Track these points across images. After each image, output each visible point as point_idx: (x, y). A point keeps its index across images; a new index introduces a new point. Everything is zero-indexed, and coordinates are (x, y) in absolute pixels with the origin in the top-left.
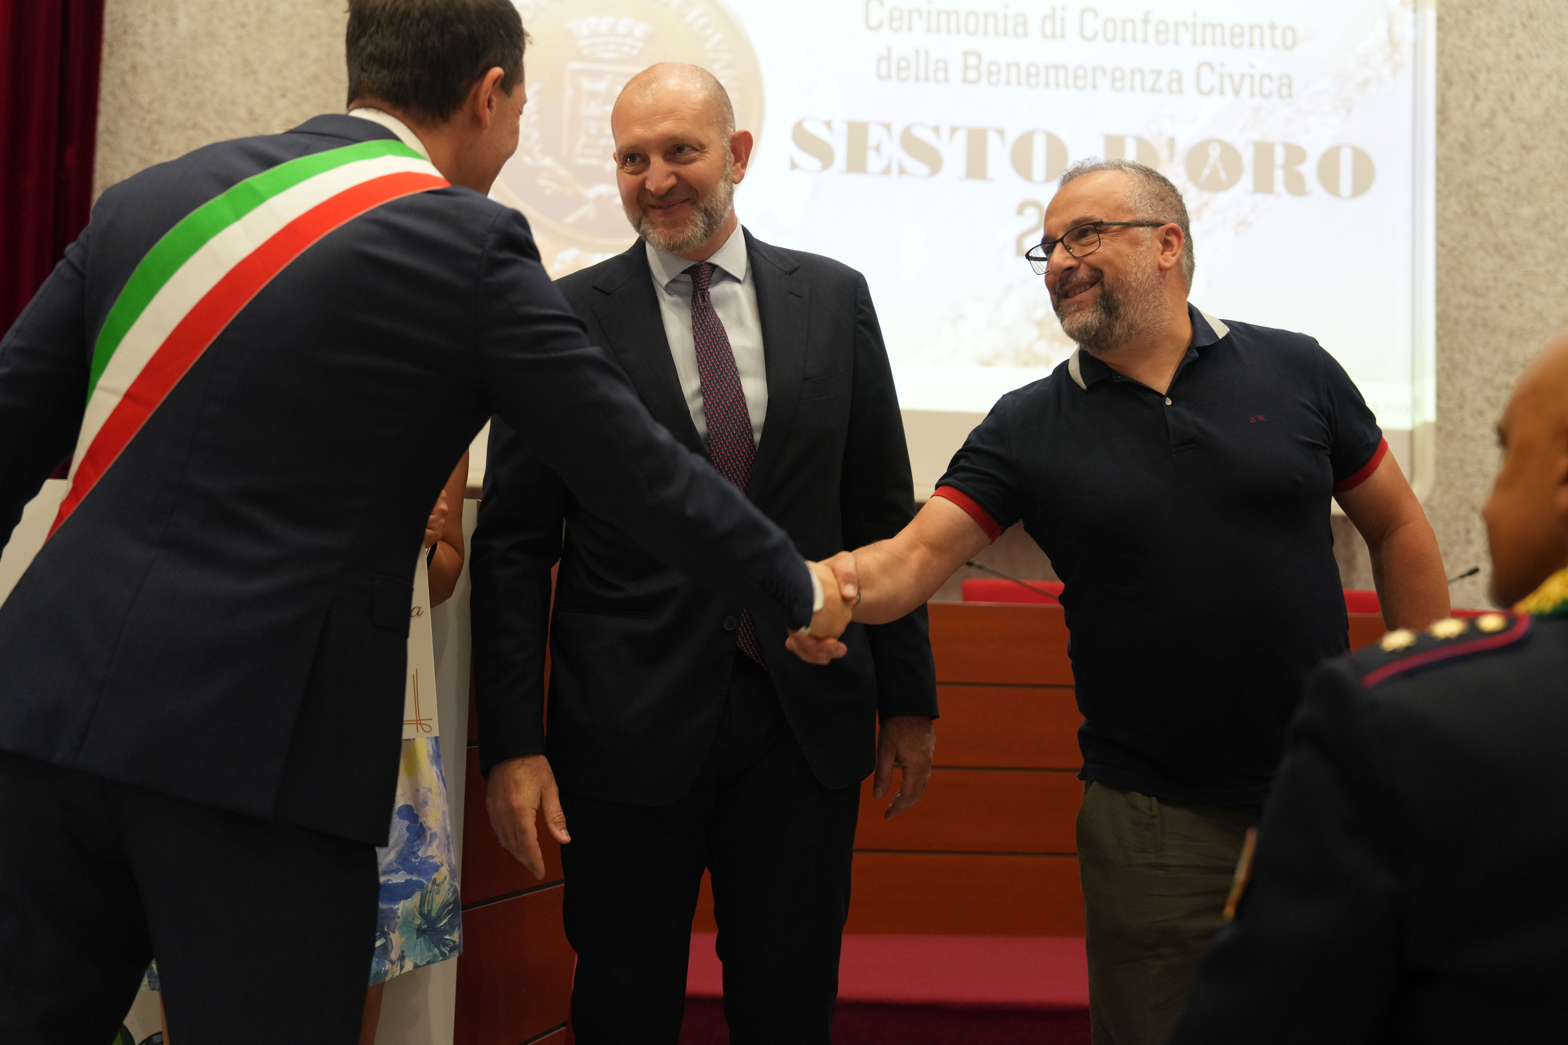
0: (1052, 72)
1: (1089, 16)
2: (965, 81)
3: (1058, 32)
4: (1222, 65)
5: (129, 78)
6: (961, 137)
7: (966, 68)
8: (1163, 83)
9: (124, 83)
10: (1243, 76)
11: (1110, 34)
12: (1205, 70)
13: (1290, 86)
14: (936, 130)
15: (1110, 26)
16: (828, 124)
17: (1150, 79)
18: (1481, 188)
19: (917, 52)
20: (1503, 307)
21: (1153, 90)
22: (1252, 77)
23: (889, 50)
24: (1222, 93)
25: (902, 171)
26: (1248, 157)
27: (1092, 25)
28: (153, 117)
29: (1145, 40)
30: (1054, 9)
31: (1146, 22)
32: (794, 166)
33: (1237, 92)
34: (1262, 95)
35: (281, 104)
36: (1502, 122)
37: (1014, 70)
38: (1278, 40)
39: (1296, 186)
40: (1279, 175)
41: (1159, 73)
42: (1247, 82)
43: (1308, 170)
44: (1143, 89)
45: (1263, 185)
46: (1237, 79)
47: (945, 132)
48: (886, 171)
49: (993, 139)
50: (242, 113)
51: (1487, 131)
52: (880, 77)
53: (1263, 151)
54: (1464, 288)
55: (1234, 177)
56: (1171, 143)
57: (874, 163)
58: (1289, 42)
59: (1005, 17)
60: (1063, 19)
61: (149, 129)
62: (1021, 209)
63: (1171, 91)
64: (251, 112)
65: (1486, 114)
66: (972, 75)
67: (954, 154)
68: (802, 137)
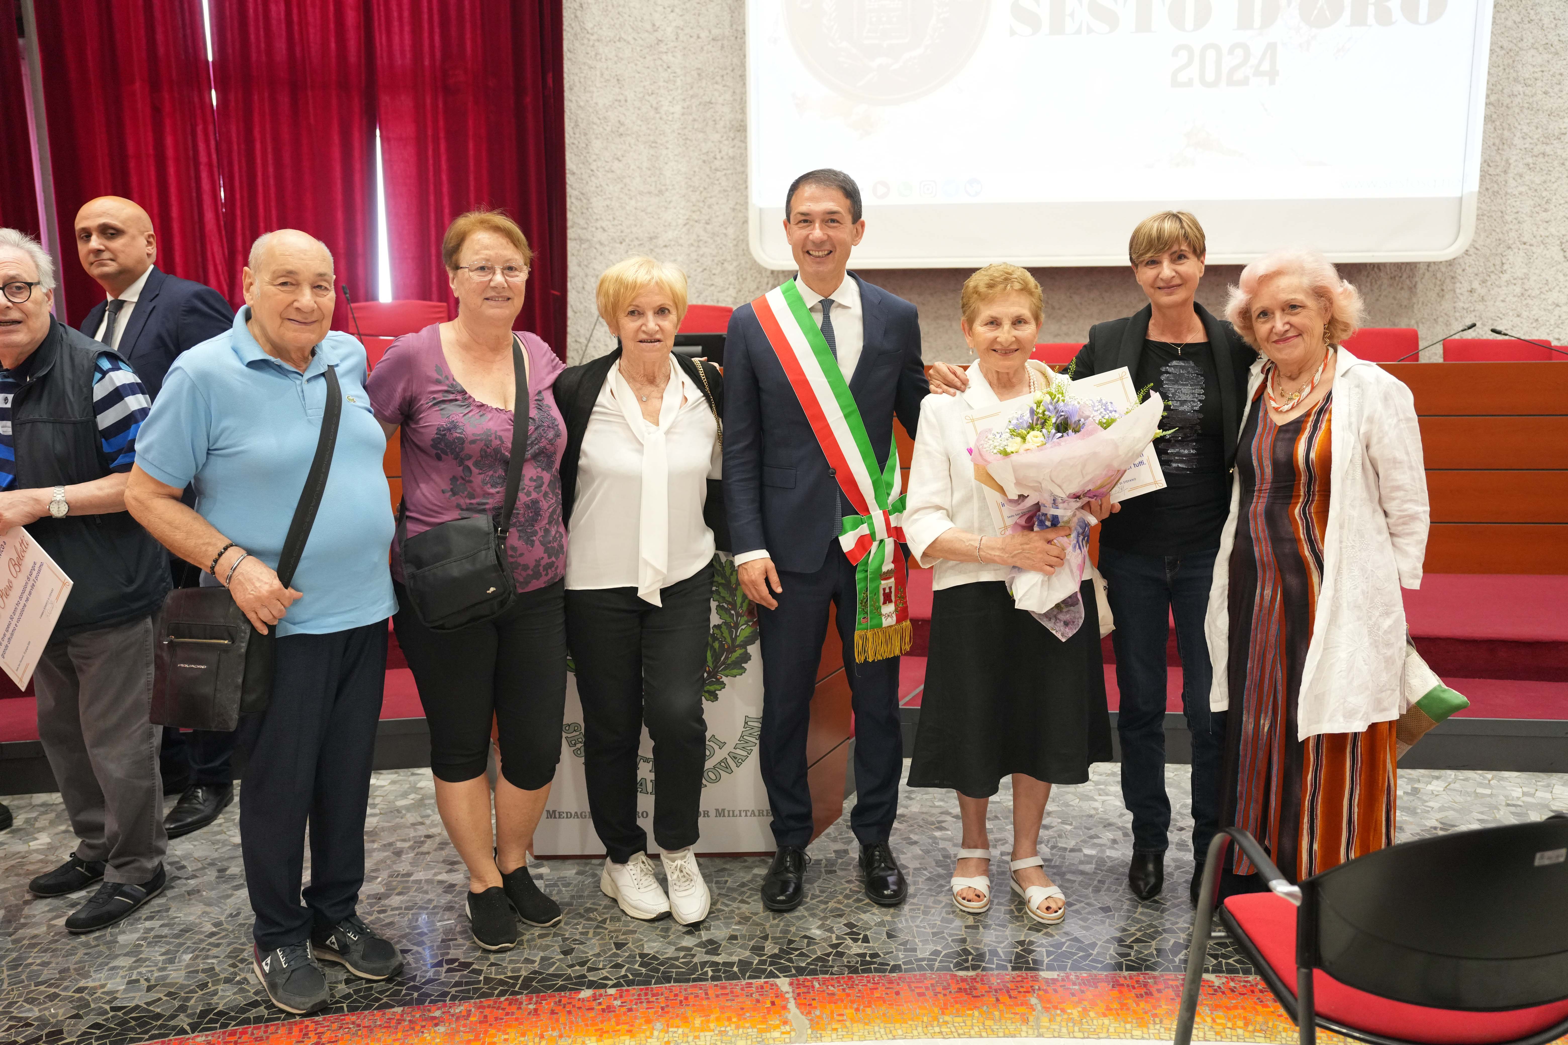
5: (579, 13)
9: (576, 17)
25: (1090, 30)
28: (595, 37)
32: (1013, 33)
35: (671, 16)
39: (1384, 18)
40: (1371, 10)
43: (1394, 4)
45: (1359, 19)
48: (1078, 31)
50: (649, 27)
55: (1337, 15)
57: (1070, 26)
61: (593, 46)
62: (1175, 53)
64: (654, 25)
67: (1127, 14)
68: (1018, 11)
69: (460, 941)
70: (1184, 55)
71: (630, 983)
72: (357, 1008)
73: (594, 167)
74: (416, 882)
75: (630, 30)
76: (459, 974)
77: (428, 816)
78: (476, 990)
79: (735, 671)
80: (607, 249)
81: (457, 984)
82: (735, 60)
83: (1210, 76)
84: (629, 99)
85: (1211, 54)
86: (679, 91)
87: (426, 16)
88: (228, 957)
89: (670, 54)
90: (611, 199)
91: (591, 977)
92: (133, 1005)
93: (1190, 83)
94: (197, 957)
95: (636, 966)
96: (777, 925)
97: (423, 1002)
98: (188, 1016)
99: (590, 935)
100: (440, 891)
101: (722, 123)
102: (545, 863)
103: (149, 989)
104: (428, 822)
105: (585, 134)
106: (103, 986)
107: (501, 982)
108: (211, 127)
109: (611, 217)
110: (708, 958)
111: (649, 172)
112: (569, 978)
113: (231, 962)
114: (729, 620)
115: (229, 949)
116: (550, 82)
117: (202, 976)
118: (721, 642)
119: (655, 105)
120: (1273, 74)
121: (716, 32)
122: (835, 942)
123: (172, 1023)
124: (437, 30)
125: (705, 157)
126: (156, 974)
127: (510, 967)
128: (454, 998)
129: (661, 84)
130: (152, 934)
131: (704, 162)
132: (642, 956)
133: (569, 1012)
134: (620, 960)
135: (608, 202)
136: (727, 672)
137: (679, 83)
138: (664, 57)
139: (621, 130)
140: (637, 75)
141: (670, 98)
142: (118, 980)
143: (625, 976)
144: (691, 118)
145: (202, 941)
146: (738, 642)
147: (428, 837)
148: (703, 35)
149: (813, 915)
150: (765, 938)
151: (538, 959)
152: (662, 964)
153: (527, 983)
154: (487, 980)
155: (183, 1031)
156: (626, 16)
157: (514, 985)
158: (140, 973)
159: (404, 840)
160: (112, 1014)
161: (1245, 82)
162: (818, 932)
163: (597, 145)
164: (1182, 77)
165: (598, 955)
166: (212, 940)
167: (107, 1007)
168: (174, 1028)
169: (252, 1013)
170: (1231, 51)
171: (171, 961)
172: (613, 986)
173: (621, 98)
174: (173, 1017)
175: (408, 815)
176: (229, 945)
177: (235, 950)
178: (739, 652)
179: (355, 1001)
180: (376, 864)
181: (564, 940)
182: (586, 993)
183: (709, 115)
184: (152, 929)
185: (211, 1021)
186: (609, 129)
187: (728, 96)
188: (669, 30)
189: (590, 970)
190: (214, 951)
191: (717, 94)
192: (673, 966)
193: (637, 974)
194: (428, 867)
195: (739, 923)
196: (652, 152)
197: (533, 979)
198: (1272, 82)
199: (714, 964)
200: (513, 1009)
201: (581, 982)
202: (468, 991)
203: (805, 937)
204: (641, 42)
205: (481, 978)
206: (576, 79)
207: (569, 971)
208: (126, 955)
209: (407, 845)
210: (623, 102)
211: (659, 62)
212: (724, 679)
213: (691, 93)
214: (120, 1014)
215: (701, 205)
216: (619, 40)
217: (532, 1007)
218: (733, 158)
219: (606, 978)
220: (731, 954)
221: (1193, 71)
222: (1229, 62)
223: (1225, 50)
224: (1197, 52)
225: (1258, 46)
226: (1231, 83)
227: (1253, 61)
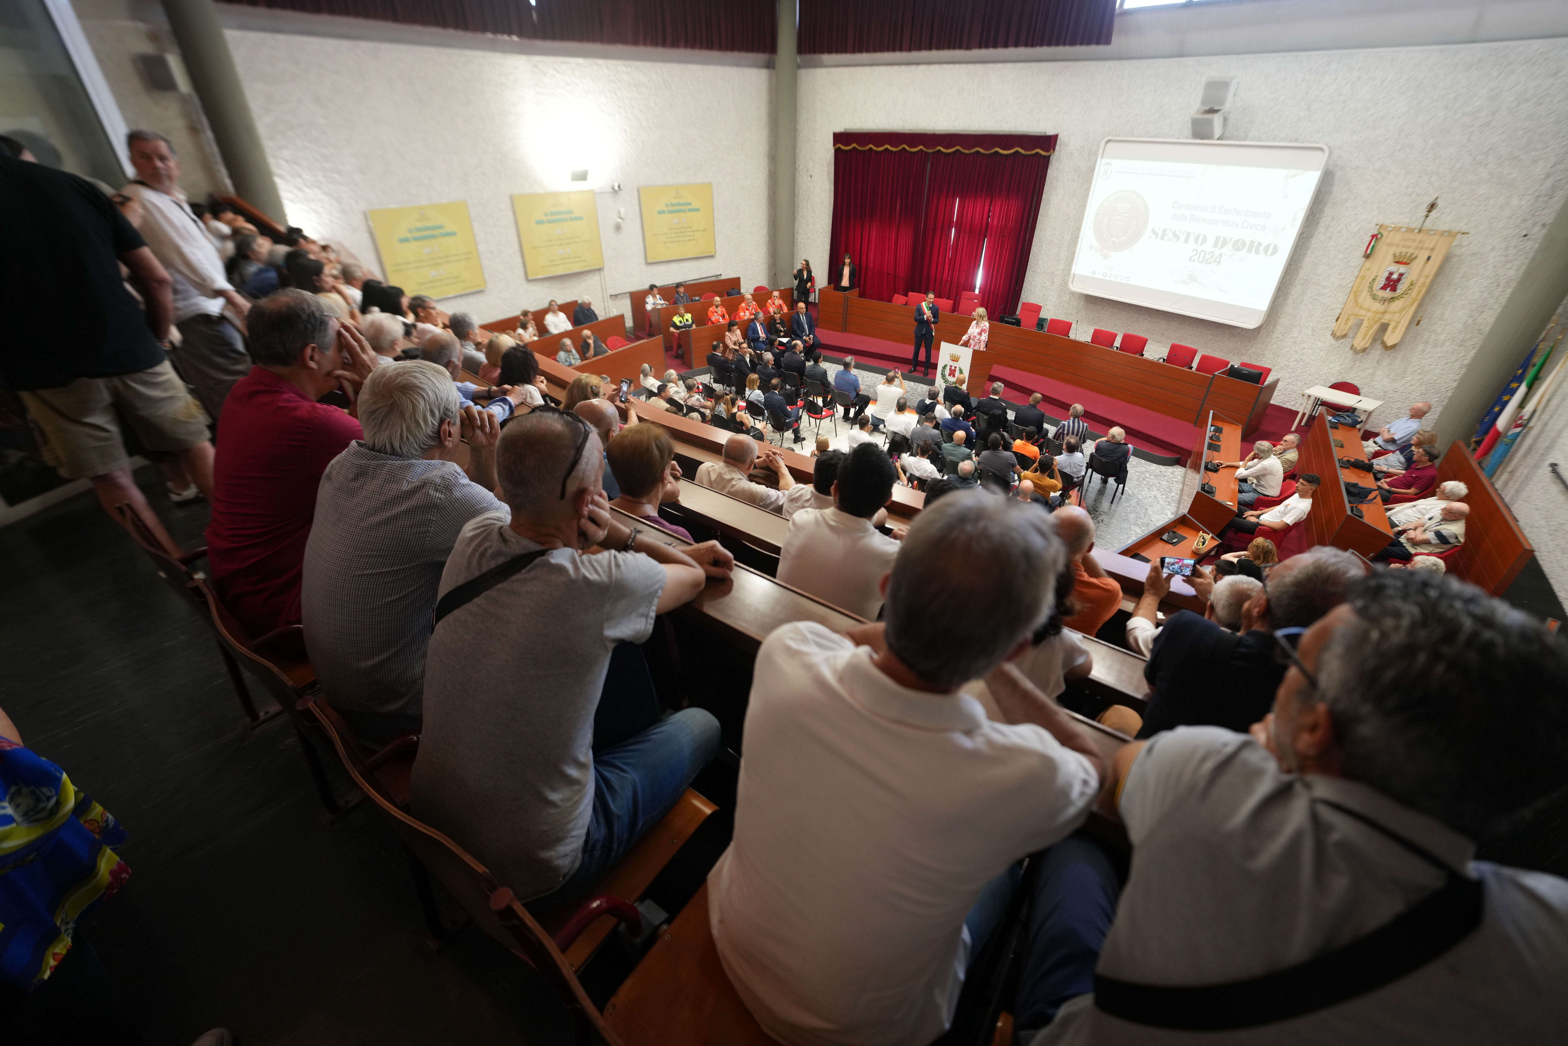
0: (1210, 220)
1: (1222, 208)
2: (1191, 221)
3: (1214, 211)
4: (1250, 221)
6: (1185, 234)
7: (1191, 218)
8: (1236, 225)
9: (1046, 211)
11: (1226, 212)
12: (1245, 222)
13: (1264, 228)
14: (1181, 231)
16: (1159, 229)
17: (1233, 224)
19: (1182, 214)
21: (1233, 226)
22: (1255, 225)
23: (1176, 213)
24: (1247, 228)
25: (1171, 240)
26: (1248, 244)
27: (1222, 210)
29: (1233, 214)
30: (1215, 205)
31: (1234, 210)
32: (1150, 237)
34: (1258, 230)
37: (1201, 219)
38: (1266, 217)
39: (1257, 252)
40: (1254, 249)
43: (1261, 249)
44: (1230, 226)
45: (1249, 251)
46: (1252, 225)
48: (1168, 240)
49: (1192, 234)
52: (1172, 219)
55: (1243, 249)
56: (1231, 239)
57: (1166, 238)
58: (1268, 217)
59: (1203, 207)
60: (1216, 208)
61: (1050, 219)
62: (1193, 251)
63: (1236, 227)
67: (1183, 237)
68: (1154, 232)
70: (1195, 252)
85: (1203, 253)
87: (1003, 216)
93: (1194, 261)
109: (1043, 266)
111: (1057, 255)
120: (1219, 262)
124: (1005, 220)
135: (1043, 262)
138: (1069, 223)
161: (1210, 263)
164: (1193, 259)
170: (1209, 253)
198: (1218, 265)
206: (1042, 228)
221: (1196, 257)
222: (1207, 256)
223: (1207, 253)
224: (1199, 252)
225: (1217, 253)
226: (1206, 262)
227: (1214, 258)
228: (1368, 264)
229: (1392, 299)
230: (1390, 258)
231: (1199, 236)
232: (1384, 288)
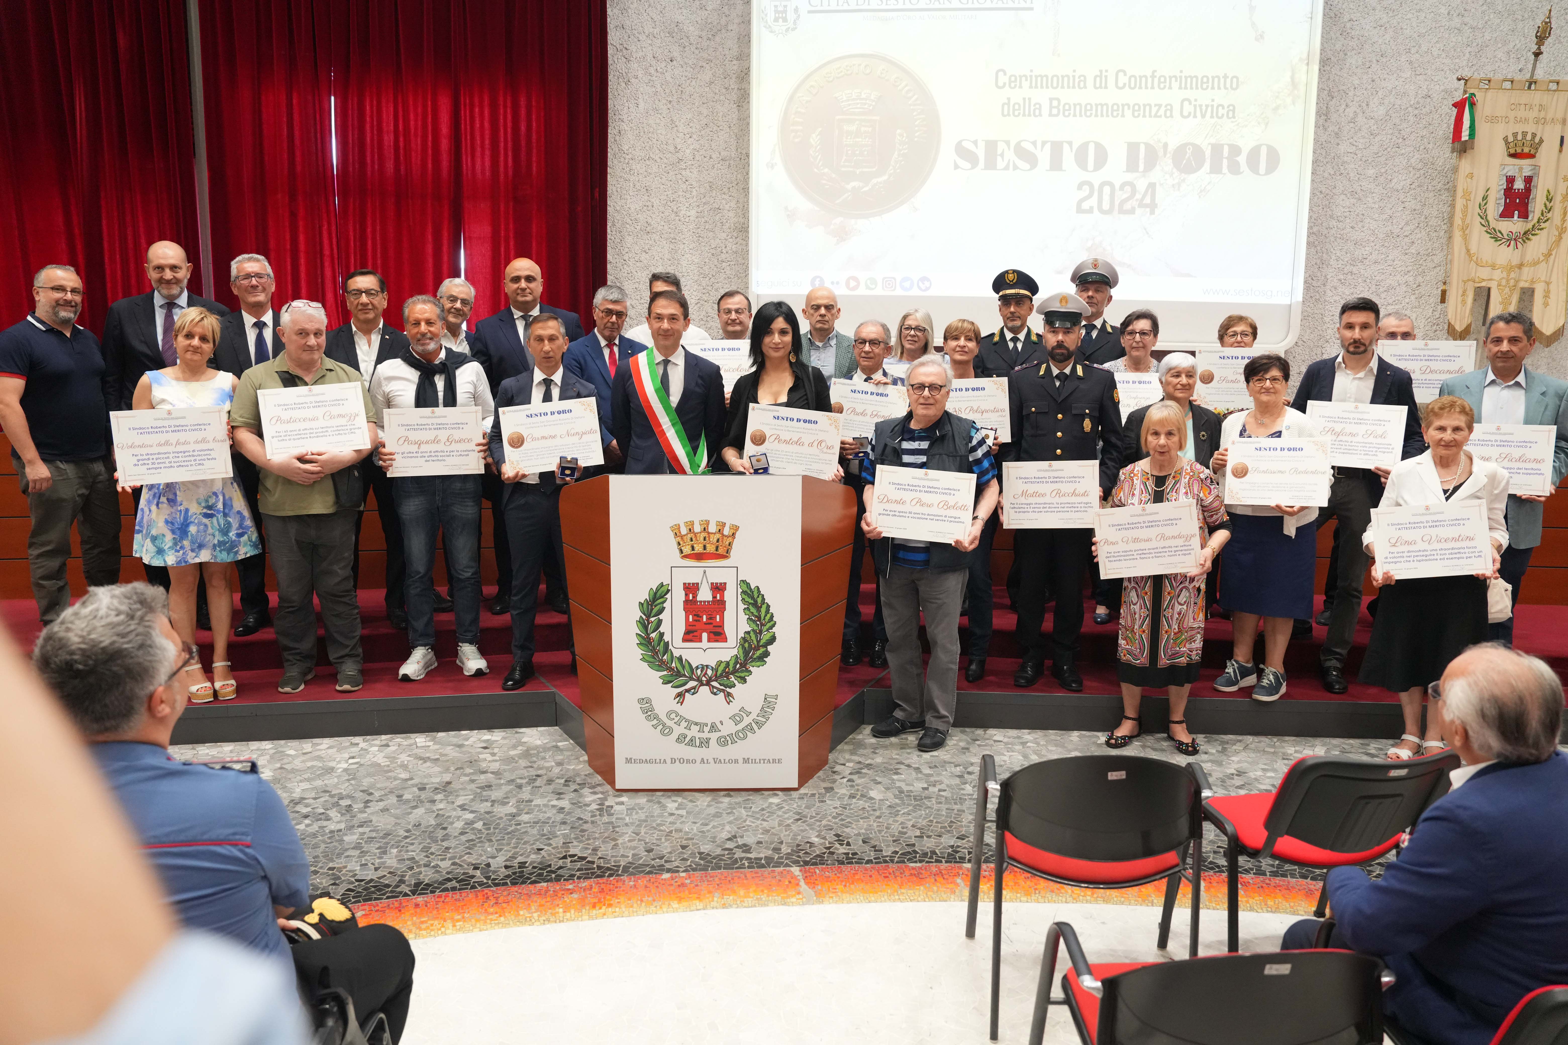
0: (1099, 107)
1: (1121, 74)
2: (1051, 115)
3: (1103, 85)
4: (1196, 100)
5: (617, 138)
6: (1048, 146)
7: (1051, 107)
8: (1162, 112)
10: (1207, 106)
11: (1133, 85)
12: (1186, 103)
13: (1234, 111)
14: (1034, 143)
15: (1133, 79)
16: (975, 143)
17: (1154, 110)
18: (1346, 159)
19: (1024, 99)
20: (1352, 228)
21: (1156, 116)
22: (1212, 106)
23: (1009, 99)
24: (1195, 117)
25: (1016, 167)
26: (1208, 153)
27: (1123, 79)
28: (630, 156)
29: (1153, 88)
30: (1101, 71)
31: (1153, 77)
32: (956, 167)
33: (1203, 116)
34: (1218, 117)
35: (690, 141)
36: (1360, 119)
37: (1078, 107)
38: (1228, 85)
39: (1235, 169)
40: (1225, 162)
41: (1160, 106)
42: (1210, 109)
43: (1242, 159)
44: (1150, 116)
45: (1216, 168)
46: (1204, 108)
47: (1039, 145)
48: (1007, 168)
49: (1066, 147)
50: (672, 149)
51: (1352, 125)
52: (1003, 115)
53: (1217, 149)
54: (1331, 217)
55: (1200, 165)
56: (1165, 146)
57: (1000, 164)
58: (1234, 86)
59: (1074, 77)
60: (1106, 77)
61: (628, 163)
62: (1080, 187)
63: (1166, 117)
64: (676, 148)
65: (1351, 115)
66: (1055, 111)
67: (1044, 157)
68: (961, 150)
69: (575, 843)
70: (1086, 188)
71: (694, 870)
72: (517, 883)
73: (626, 258)
74: (536, 806)
75: (658, 151)
76: (579, 863)
77: (535, 762)
78: (593, 873)
79: (758, 663)
80: (635, 321)
81: (579, 870)
82: (739, 176)
83: (1106, 206)
84: (655, 205)
85: (1107, 190)
86: (695, 199)
87: (502, 145)
88: (421, 851)
89: (688, 170)
90: (639, 283)
91: (668, 866)
92: (369, 878)
94: (401, 851)
95: (697, 860)
96: (789, 835)
97: (560, 880)
98: (407, 886)
99: (663, 840)
100: (555, 811)
101: (728, 225)
102: (624, 794)
103: (376, 869)
104: (535, 766)
105: (620, 232)
106: (345, 867)
107: (608, 869)
108: (334, 228)
109: (638, 297)
110: (743, 855)
111: (669, 262)
112: (653, 866)
113: (425, 854)
114: (756, 628)
115: (421, 846)
116: (597, 194)
117: (408, 862)
118: (749, 643)
119: (675, 210)
120: (1153, 207)
121: (724, 154)
122: (828, 845)
123: (398, 890)
124: (510, 154)
125: (713, 251)
126: (378, 861)
127: (613, 859)
128: (579, 878)
129: (681, 193)
130: (365, 836)
131: (713, 255)
132: (701, 853)
133: (657, 887)
134: (685, 856)
135: (637, 285)
136: (753, 664)
137: (694, 193)
138: (683, 173)
139: (648, 229)
140: (662, 187)
141: (687, 205)
142: (353, 863)
143: (690, 866)
144: (703, 220)
145: (400, 841)
146: (761, 643)
147: (538, 776)
148: (714, 156)
149: (812, 829)
150: (782, 843)
151: (630, 855)
152: (714, 858)
153: (626, 869)
154: (599, 867)
155: (406, 895)
156: (654, 140)
157: (618, 871)
158: (366, 860)
159: (521, 778)
160: (357, 883)
161: (1132, 211)
162: (816, 840)
163: (629, 240)
164: (1085, 205)
165: (670, 853)
166: (408, 840)
167: (353, 879)
168: (401, 893)
169: (449, 885)
170: (1122, 188)
171: (385, 853)
172: (683, 871)
173: (649, 204)
174: (397, 886)
175: (520, 761)
176: (420, 844)
177: (424, 847)
178: (762, 650)
179: (514, 879)
180: (506, 793)
181: (646, 843)
182: (666, 876)
183: (717, 218)
184: (365, 833)
185: (423, 889)
186: (639, 228)
187: (733, 204)
188: (688, 151)
189: (666, 862)
190: (411, 848)
191: (724, 202)
192: (721, 860)
193: (697, 864)
194: (542, 796)
195: (763, 834)
196: (672, 246)
197: (629, 867)
198: (1152, 213)
199: (748, 859)
200: (620, 884)
201: (661, 869)
202: (588, 874)
203: (808, 842)
204: (666, 161)
205: (595, 866)
206: (614, 189)
207: (653, 862)
208: (353, 848)
209: (524, 781)
210: (650, 207)
211: (679, 176)
212: (751, 668)
213: (704, 200)
214: (363, 883)
215: (710, 288)
216: (648, 159)
217: (632, 883)
218: (736, 253)
219: (677, 867)
220: (759, 853)
221: (1093, 202)
222: (1120, 196)
223: (1117, 187)
224: (1096, 187)
225: (1142, 185)
226: (1122, 211)
227: (1138, 196)
228: (1465, 165)
229: (1526, 236)
230: (1500, 150)
231: (1084, 147)
232: (1506, 214)
